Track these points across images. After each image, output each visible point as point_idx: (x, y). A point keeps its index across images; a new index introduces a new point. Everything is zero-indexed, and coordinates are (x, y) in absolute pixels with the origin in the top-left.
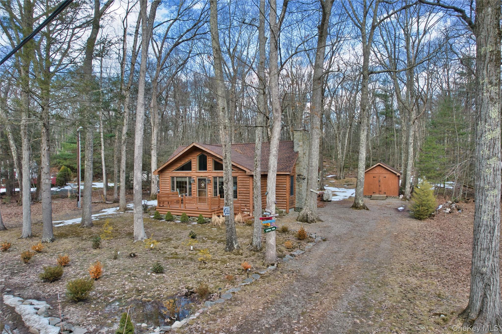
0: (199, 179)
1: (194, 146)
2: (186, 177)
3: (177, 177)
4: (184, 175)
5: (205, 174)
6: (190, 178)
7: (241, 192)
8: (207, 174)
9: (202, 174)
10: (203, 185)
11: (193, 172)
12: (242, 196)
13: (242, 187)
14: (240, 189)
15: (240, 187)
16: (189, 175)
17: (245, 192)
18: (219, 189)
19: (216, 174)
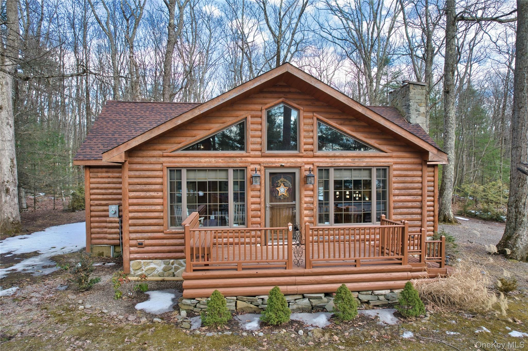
0: (271, 174)
1: (287, 74)
2: (225, 170)
3: (190, 170)
4: (221, 163)
5: (292, 160)
6: (241, 170)
7: (400, 204)
8: (299, 160)
9: (281, 160)
10: (282, 190)
11: (253, 153)
12: (401, 214)
13: (403, 192)
14: (396, 198)
15: (397, 192)
16: (238, 163)
17: (410, 204)
18: (335, 199)
19: (328, 160)
